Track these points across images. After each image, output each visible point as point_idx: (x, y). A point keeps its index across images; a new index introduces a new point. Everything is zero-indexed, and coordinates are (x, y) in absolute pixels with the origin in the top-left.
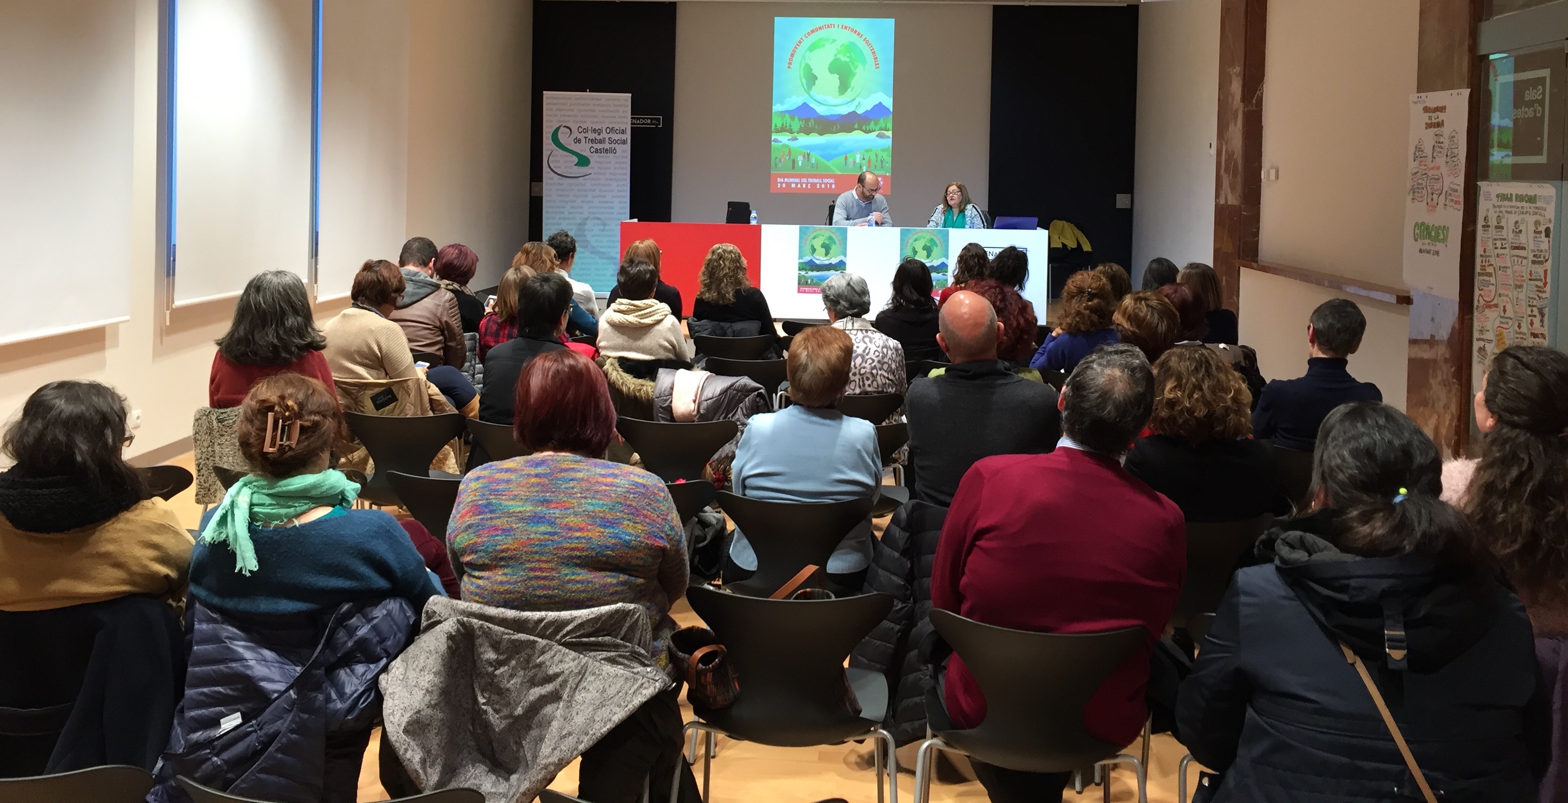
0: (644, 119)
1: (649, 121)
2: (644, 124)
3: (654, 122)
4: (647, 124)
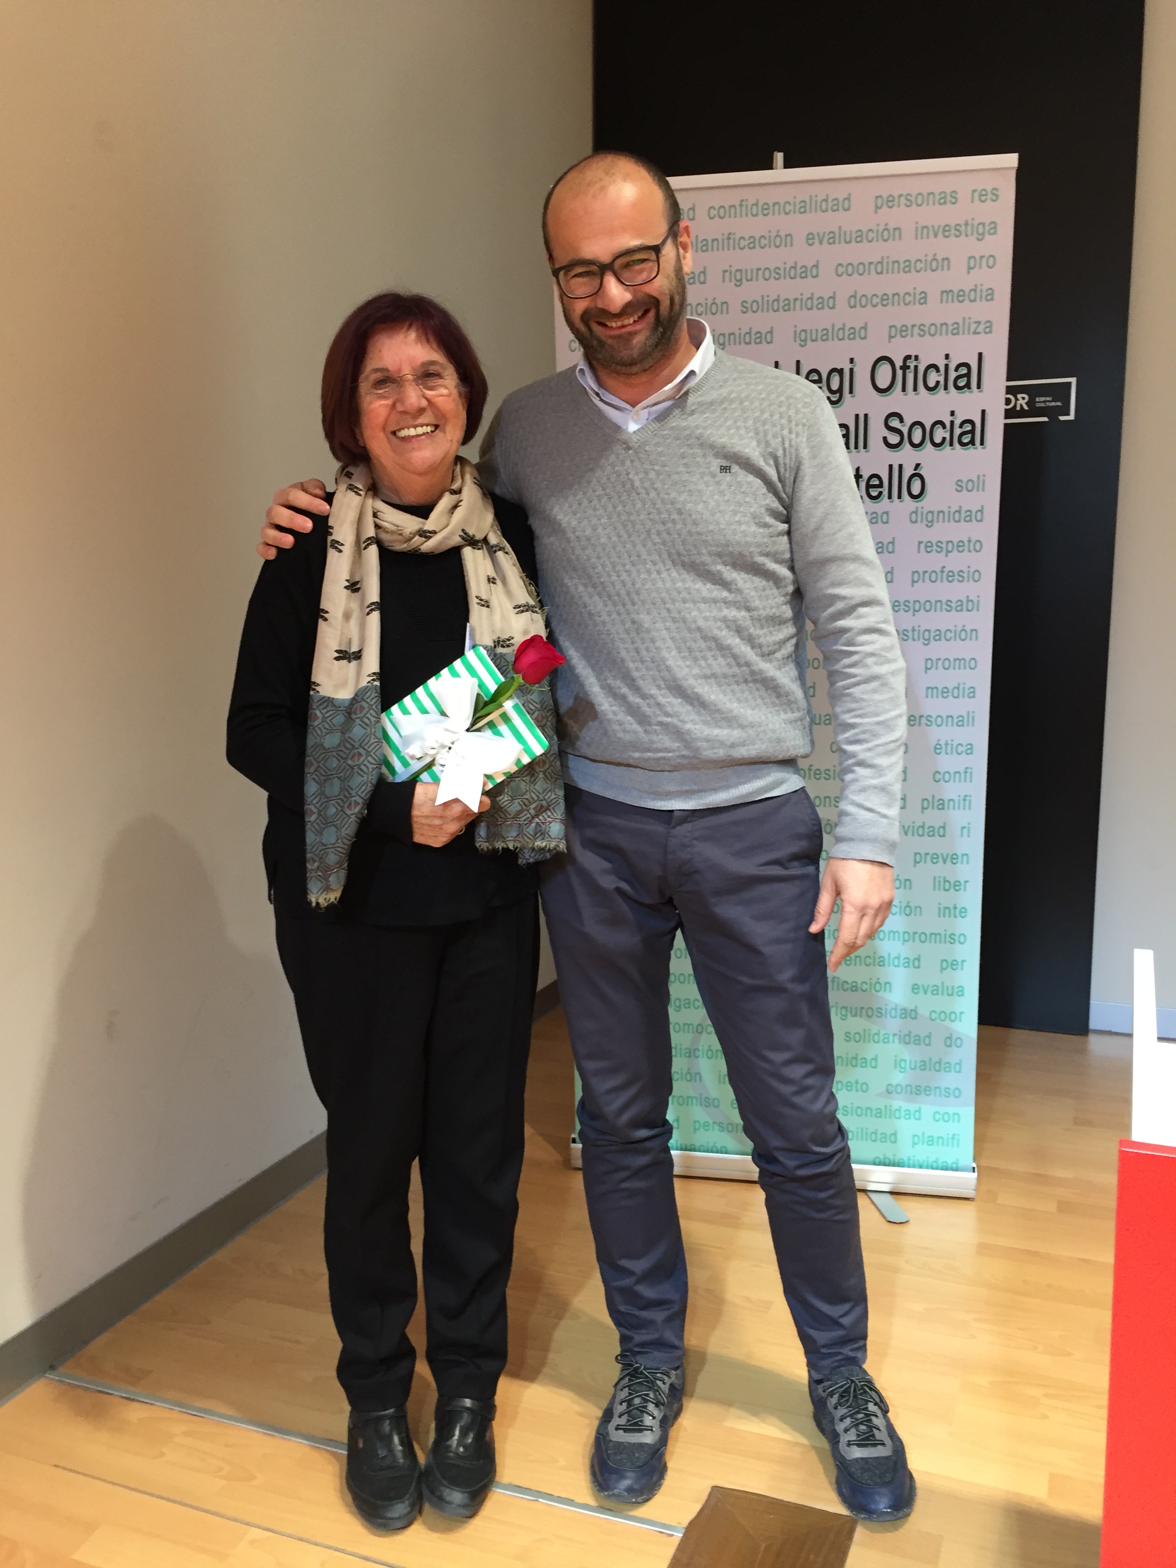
3: (1043, 401)
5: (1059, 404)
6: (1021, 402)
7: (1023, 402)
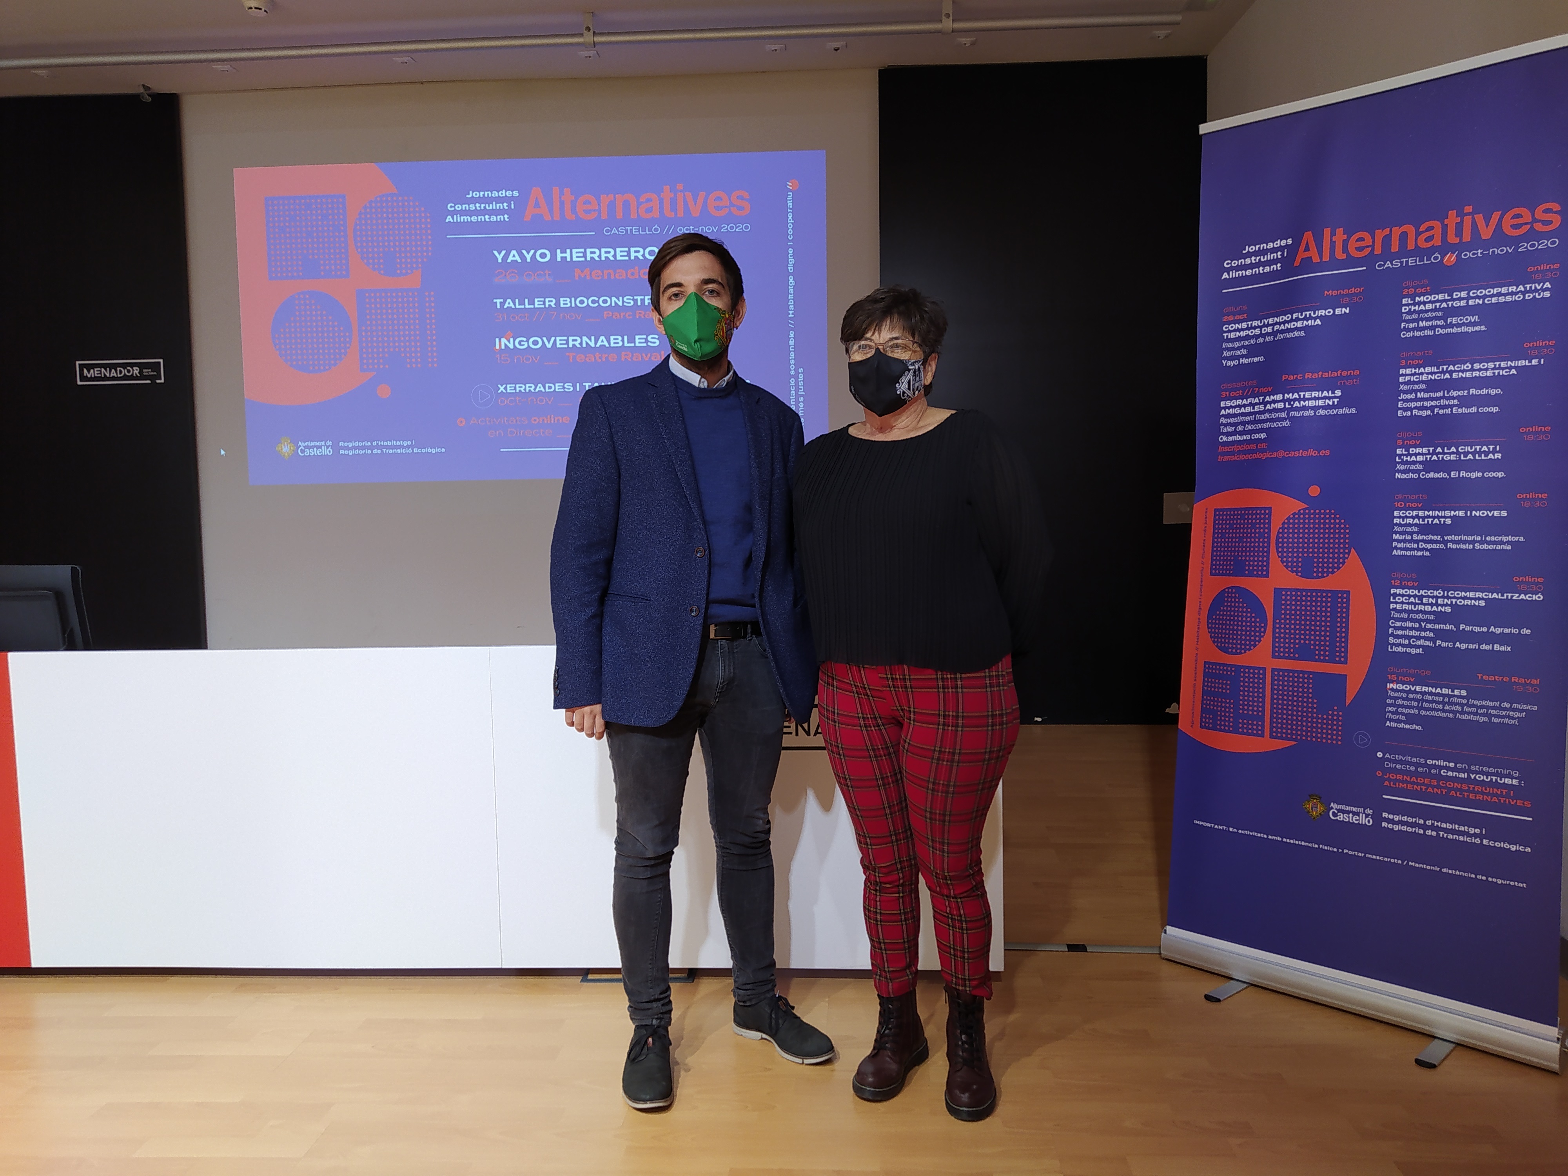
0: (124, 366)
1: (136, 371)
2: (125, 378)
3: (146, 372)
4: (132, 378)
5: (155, 373)
6: (135, 371)
7: (137, 372)
